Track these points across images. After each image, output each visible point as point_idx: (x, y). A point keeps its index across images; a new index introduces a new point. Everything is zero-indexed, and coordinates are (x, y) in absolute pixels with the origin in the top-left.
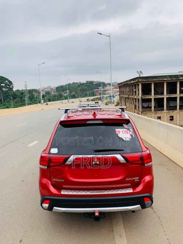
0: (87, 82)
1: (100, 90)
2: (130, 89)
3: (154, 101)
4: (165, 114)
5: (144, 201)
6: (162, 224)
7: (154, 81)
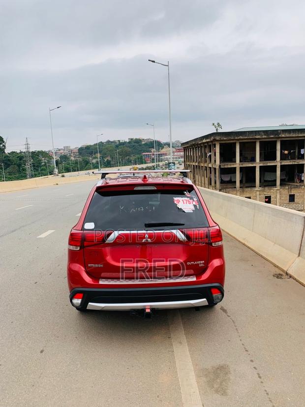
0: (130, 140)
1: (153, 155)
2: (201, 152)
3: (240, 172)
4: (258, 193)
5: (212, 294)
6: (237, 329)
7: (240, 139)
